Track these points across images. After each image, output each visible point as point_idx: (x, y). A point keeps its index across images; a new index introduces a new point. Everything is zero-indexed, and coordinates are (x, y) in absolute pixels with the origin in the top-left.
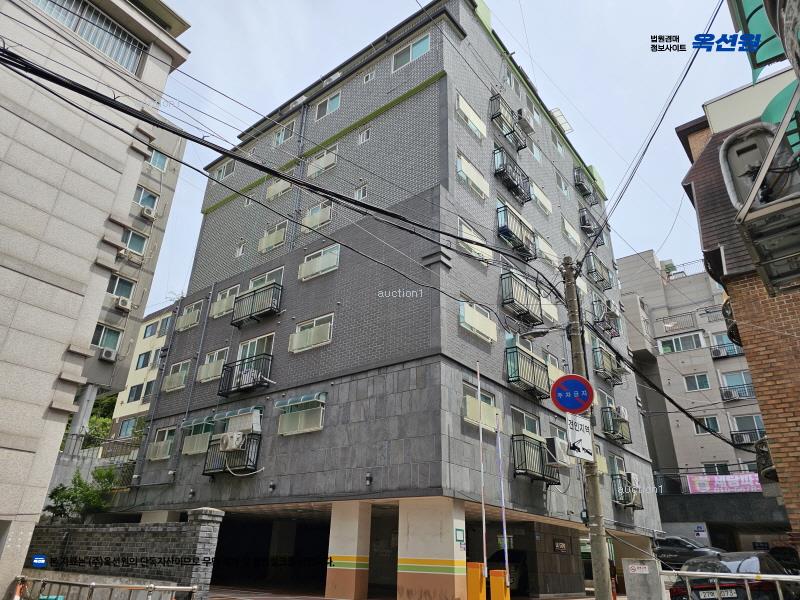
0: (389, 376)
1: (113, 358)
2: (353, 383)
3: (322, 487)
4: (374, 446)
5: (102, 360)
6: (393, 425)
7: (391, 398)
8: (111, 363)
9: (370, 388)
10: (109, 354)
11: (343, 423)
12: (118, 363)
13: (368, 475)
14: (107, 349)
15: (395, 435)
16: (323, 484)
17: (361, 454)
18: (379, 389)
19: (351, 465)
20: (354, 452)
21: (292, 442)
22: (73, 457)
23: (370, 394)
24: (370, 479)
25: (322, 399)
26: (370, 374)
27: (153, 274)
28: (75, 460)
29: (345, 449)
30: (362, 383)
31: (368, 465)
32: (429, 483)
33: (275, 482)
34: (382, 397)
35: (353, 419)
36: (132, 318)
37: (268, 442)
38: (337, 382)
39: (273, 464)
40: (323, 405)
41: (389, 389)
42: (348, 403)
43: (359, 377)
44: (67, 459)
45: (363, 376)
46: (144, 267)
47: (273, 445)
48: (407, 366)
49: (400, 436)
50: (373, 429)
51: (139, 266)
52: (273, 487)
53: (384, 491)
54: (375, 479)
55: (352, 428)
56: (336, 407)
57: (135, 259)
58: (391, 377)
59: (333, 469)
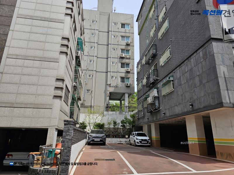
0: (192, 60)
1: (129, 85)
2: (181, 68)
3: (177, 111)
4: (191, 91)
5: (126, 86)
6: (197, 80)
7: (194, 69)
8: (129, 87)
9: (186, 68)
10: (127, 84)
11: (180, 85)
12: (131, 86)
13: (190, 104)
14: (126, 83)
15: (198, 85)
16: (178, 110)
17: (188, 95)
18: (190, 67)
19: (185, 101)
20: (185, 95)
21: (166, 97)
22: (126, 112)
23: (186, 71)
24: (192, 105)
25: (171, 79)
26: (185, 62)
27: (134, 59)
28: (127, 113)
29: (182, 95)
30: (183, 67)
31: (191, 99)
32: (216, 102)
33: (165, 112)
34: (191, 70)
35: (183, 83)
36: (131, 73)
37: (161, 98)
38: (175, 70)
39: (163, 106)
40: (172, 81)
41: (193, 65)
42: (180, 77)
43: (182, 65)
44: (124, 113)
45: (183, 64)
46: (131, 58)
47: (162, 100)
48: (198, 52)
49: (200, 84)
50: (190, 84)
51: (129, 58)
52: (164, 114)
53: (198, 109)
54: (194, 105)
55: (183, 86)
56: (177, 80)
57: (128, 57)
58: (193, 60)
59: (179, 104)
